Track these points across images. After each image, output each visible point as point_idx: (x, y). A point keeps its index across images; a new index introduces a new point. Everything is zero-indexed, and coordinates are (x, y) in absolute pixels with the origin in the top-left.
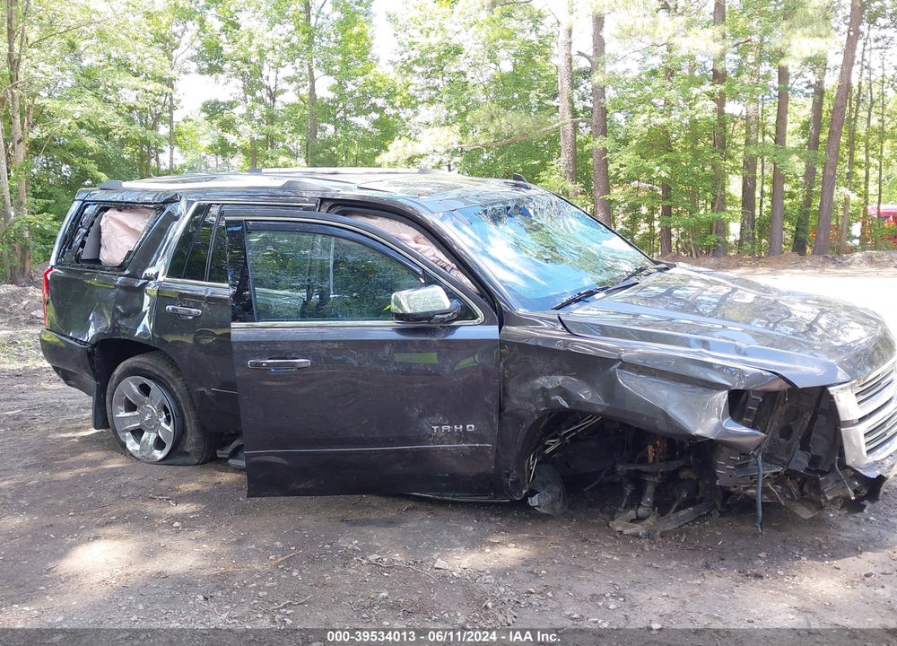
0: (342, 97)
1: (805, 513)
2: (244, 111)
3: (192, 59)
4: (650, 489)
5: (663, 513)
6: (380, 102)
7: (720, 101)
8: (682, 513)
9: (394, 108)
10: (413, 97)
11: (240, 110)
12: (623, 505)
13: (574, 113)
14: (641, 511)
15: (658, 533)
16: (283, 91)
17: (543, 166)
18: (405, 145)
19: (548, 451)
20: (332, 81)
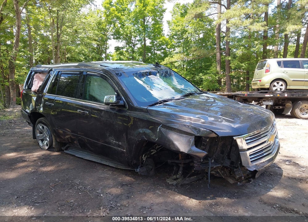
0: (153, 45)
1: (231, 181)
2: (126, 50)
3: (112, 35)
4: (181, 169)
5: (185, 177)
6: (164, 47)
7: (265, 46)
8: (192, 178)
9: (168, 48)
10: (174, 45)
11: (125, 50)
12: (173, 173)
13: (221, 49)
14: (178, 176)
15: (180, 184)
16: (137, 44)
17: (211, 65)
18: (169, 59)
19: (152, 154)
20: (150, 41)
